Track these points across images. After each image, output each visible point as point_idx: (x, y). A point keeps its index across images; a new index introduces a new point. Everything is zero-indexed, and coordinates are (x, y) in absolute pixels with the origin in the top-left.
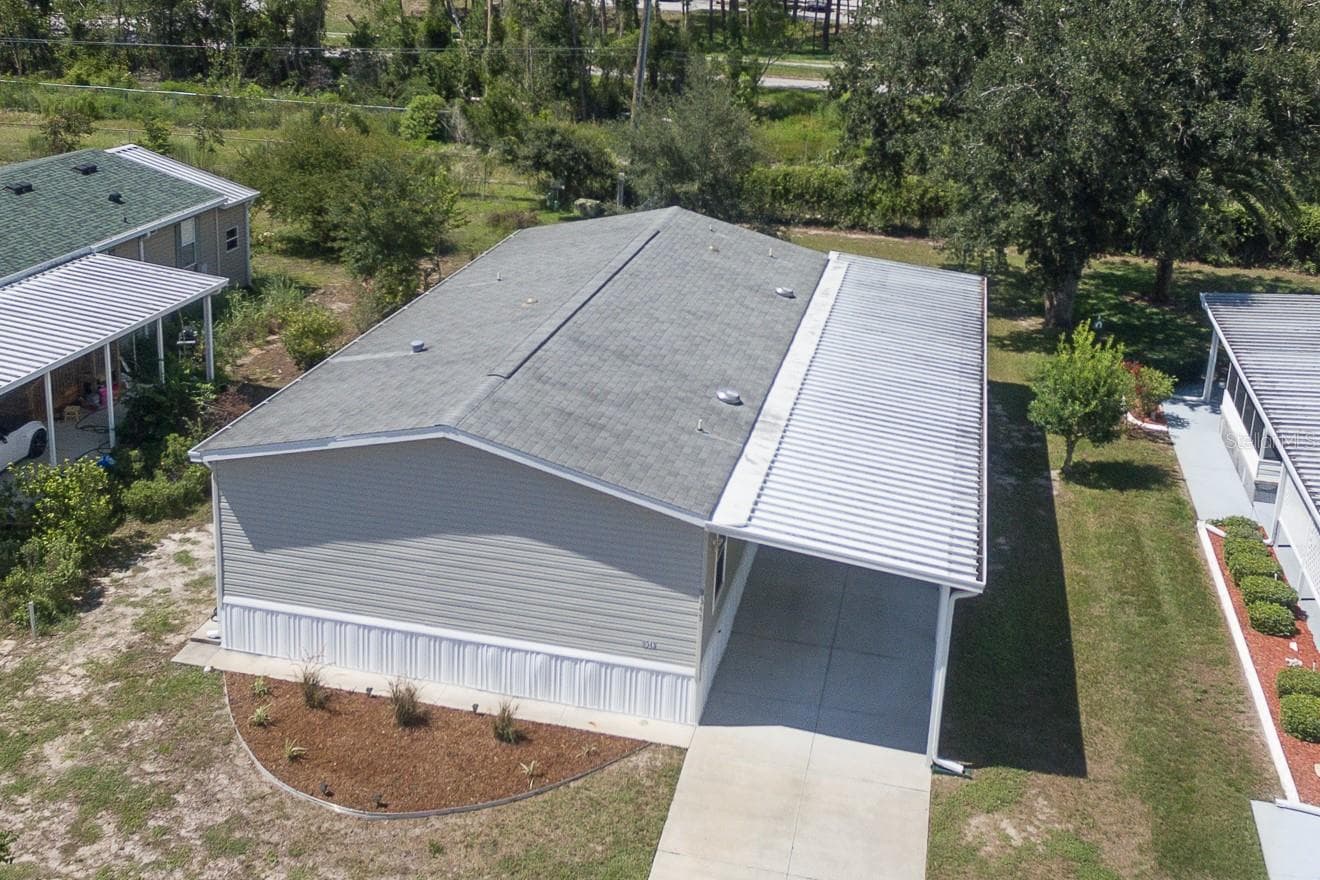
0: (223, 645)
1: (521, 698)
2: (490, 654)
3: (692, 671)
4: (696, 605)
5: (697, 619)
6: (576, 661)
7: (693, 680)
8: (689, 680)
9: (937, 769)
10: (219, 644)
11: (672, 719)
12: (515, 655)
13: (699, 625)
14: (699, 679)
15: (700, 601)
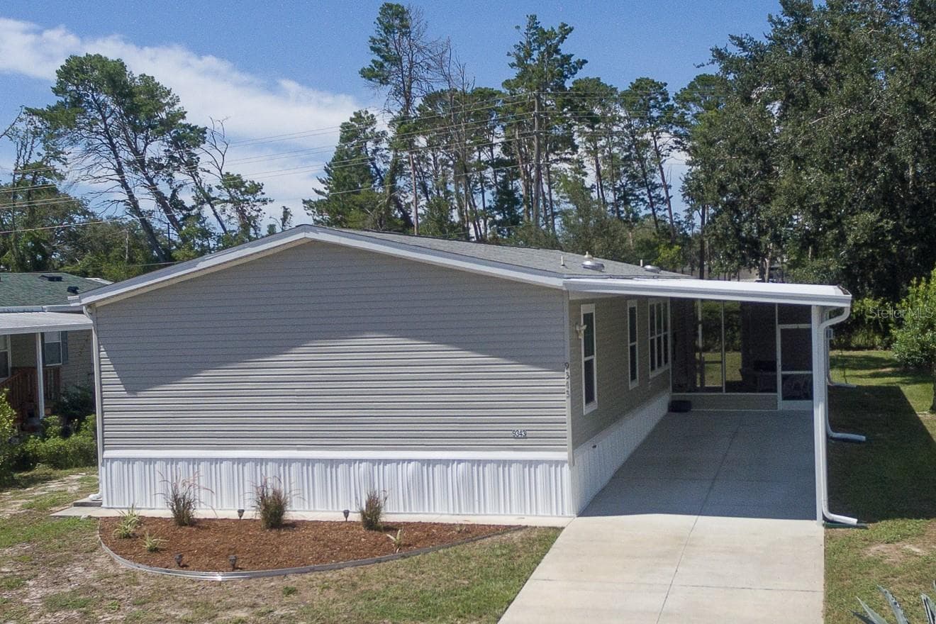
0: (105, 505)
1: (396, 513)
2: (362, 469)
3: (564, 456)
4: (561, 381)
5: (564, 397)
6: (447, 463)
7: (566, 466)
8: (562, 466)
9: (829, 524)
10: (101, 504)
11: (549, 514)
12: (388, 467)
13: (568, 404)
14: (573, 463)
15: (566, 376)
